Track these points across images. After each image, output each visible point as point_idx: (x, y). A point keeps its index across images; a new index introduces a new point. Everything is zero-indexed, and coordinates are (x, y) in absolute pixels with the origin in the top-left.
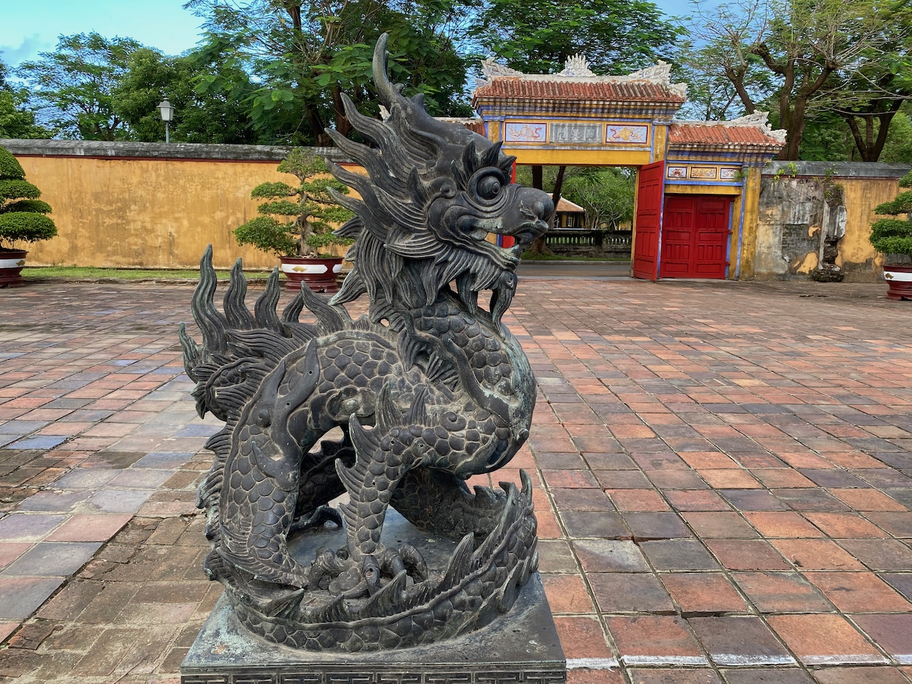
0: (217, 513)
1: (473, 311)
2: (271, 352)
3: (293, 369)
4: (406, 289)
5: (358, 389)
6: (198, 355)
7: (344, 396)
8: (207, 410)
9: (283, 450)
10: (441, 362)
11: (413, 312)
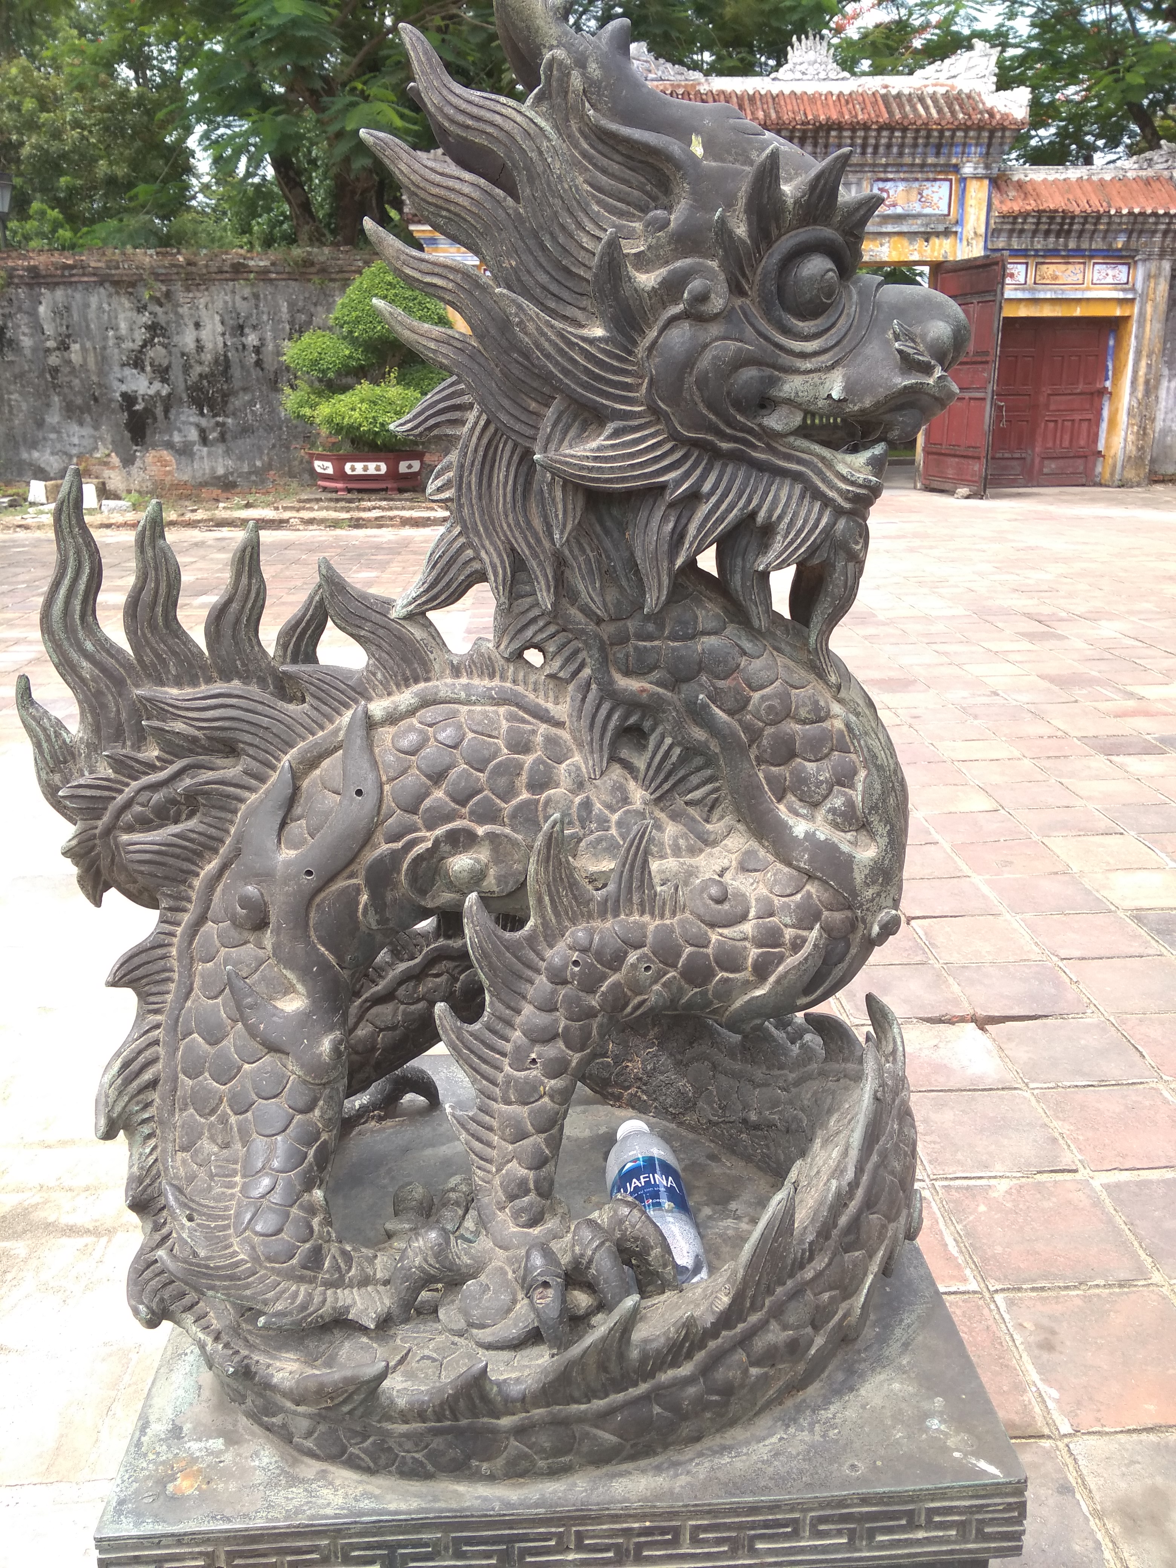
0: (152, 1142)
1: (761, 622)
2: (257, 741)
3: (314, 784)
4: (591, 572)
5: (481, 831)
6: (73, 755)
7: (445, 848)
8: (107, 887)
9: (304, 982)
10: (677, 751)
11: (608, 630)
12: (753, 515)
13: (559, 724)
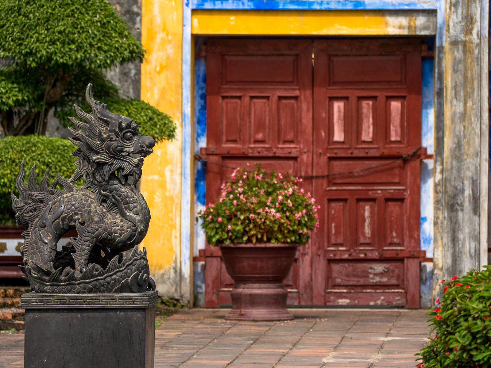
12: (121, 166)
13: (93, 199)
